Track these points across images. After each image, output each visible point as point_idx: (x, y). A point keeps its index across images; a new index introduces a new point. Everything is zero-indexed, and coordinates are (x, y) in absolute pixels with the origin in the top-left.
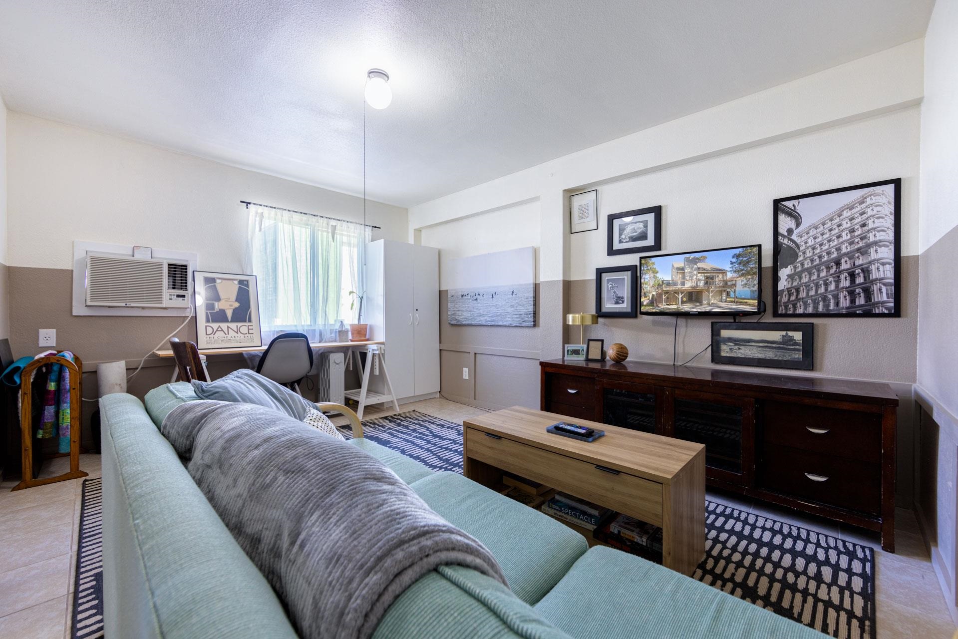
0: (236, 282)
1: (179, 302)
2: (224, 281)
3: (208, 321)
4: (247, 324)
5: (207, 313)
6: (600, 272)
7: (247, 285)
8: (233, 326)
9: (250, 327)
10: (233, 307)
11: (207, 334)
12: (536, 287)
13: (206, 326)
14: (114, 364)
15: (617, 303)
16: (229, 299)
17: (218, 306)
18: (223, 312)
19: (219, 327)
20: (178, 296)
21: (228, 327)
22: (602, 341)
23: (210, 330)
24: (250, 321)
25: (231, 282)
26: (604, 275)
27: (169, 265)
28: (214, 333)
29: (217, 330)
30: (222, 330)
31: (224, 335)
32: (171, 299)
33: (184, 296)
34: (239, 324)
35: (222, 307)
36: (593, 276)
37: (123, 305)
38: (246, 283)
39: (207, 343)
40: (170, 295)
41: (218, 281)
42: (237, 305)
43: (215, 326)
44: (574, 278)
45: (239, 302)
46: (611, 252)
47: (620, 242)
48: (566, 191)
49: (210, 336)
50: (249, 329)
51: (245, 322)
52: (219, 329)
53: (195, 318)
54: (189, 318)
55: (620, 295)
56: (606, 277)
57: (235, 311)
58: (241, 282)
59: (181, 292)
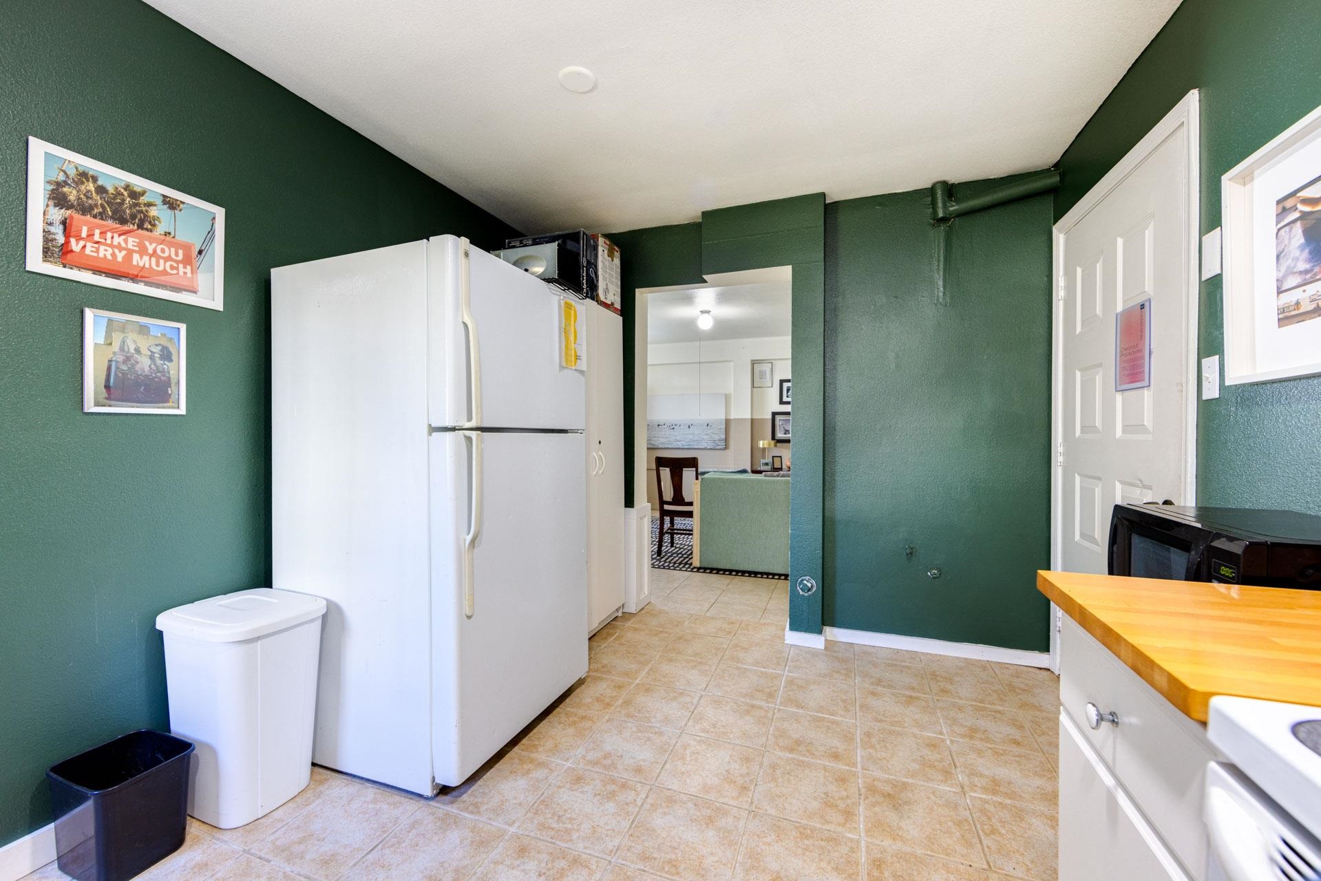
6: (774, 414)
12: (728, 422)
15: (785, 434)
22: (781, 457)
26: (776, 416)
36: (770, 417)
44: (754, 417)
46: (782, 402)
47: (787, 397)
48: (752, 361)
55: (787, 429)
56: (778, 418)
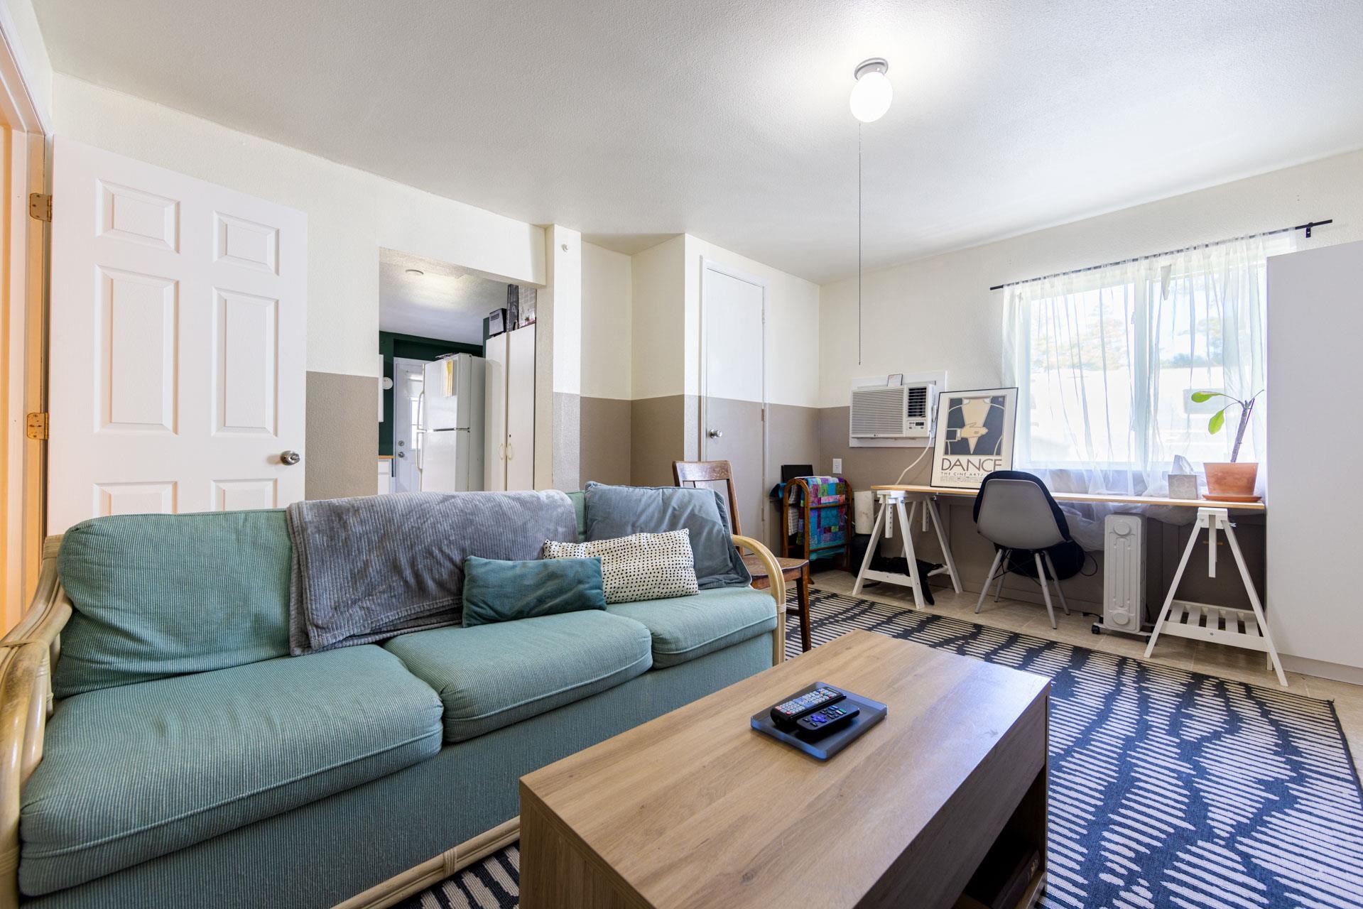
0: (988, 401)
1: (917, 432)
2: (972, 401)
3: (946, 453)
4: (994, 457)
5: (947, 442)
7: (1003, 404)
8: (975, 459)
9: (997, 462)
10: (979, 435)
11: (942, 469)
13: (943, 459)
14: (862, 493)
16: (975, 423)
17: (960, 433)
18: (965, 441)
19: (958, 460)
20: (918, 424)
21: (969, 461)
23: (946, 464)
24: (999, 453)
25: (981, 400)
27: (910, 390)
28: (951, 468)
29: (955, 465)
30: (961, 465)
31: (962, 471)
32: (910, 428)
33: (922, 424)
34: (983, 458)
35: (964, 435)
37: (873, 436)
38: (1000, 399)
39: (942, 480)
40: (910, 423)
41: (965, 401)
42: (984, 431)
43: (953, 458)
45: (987, 428)
49: (946, 471)
50: (995, 465)
51: (992, 454)
52: (958, 463)
53: (933, 449)
54: (926, 449)
57: (981, 440)
58: (994, 400)
59: (919, 419)
